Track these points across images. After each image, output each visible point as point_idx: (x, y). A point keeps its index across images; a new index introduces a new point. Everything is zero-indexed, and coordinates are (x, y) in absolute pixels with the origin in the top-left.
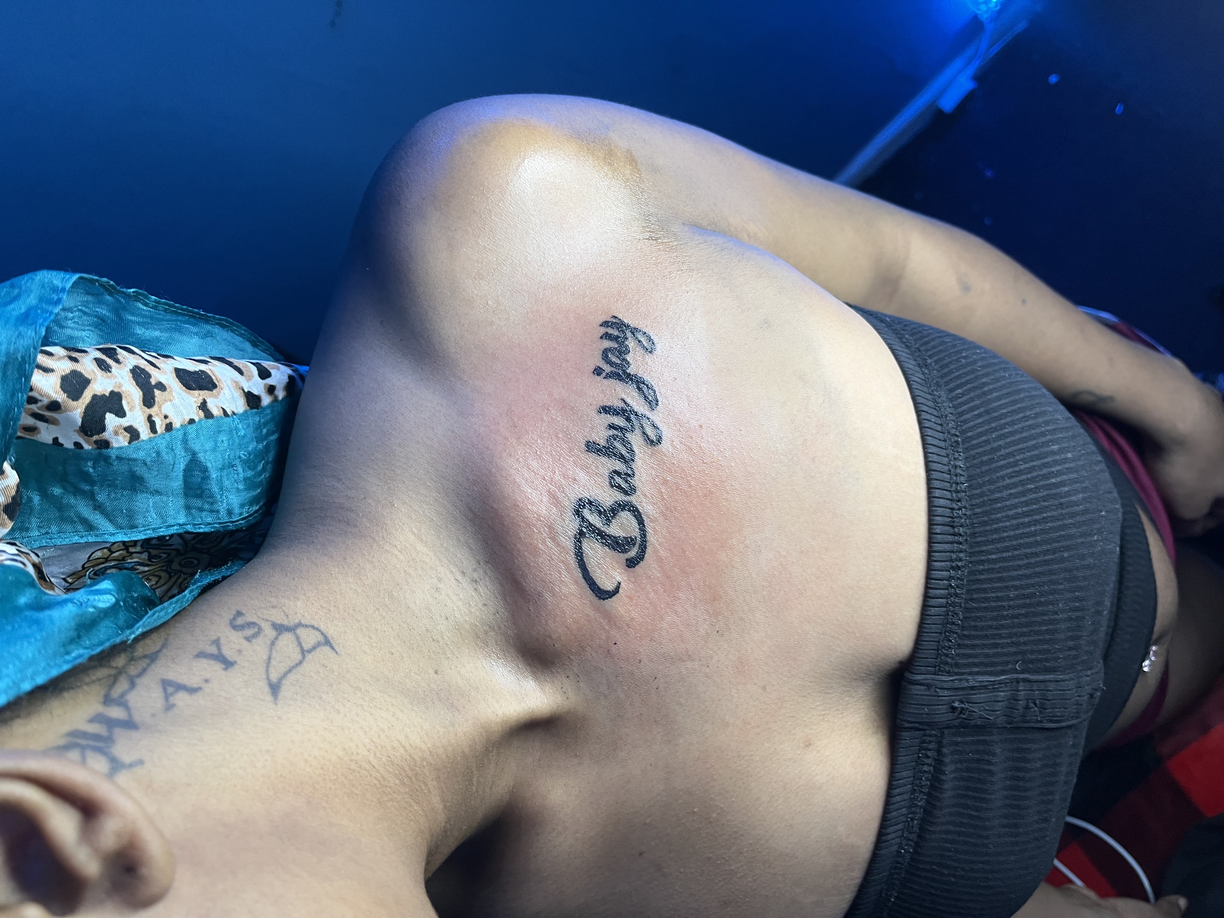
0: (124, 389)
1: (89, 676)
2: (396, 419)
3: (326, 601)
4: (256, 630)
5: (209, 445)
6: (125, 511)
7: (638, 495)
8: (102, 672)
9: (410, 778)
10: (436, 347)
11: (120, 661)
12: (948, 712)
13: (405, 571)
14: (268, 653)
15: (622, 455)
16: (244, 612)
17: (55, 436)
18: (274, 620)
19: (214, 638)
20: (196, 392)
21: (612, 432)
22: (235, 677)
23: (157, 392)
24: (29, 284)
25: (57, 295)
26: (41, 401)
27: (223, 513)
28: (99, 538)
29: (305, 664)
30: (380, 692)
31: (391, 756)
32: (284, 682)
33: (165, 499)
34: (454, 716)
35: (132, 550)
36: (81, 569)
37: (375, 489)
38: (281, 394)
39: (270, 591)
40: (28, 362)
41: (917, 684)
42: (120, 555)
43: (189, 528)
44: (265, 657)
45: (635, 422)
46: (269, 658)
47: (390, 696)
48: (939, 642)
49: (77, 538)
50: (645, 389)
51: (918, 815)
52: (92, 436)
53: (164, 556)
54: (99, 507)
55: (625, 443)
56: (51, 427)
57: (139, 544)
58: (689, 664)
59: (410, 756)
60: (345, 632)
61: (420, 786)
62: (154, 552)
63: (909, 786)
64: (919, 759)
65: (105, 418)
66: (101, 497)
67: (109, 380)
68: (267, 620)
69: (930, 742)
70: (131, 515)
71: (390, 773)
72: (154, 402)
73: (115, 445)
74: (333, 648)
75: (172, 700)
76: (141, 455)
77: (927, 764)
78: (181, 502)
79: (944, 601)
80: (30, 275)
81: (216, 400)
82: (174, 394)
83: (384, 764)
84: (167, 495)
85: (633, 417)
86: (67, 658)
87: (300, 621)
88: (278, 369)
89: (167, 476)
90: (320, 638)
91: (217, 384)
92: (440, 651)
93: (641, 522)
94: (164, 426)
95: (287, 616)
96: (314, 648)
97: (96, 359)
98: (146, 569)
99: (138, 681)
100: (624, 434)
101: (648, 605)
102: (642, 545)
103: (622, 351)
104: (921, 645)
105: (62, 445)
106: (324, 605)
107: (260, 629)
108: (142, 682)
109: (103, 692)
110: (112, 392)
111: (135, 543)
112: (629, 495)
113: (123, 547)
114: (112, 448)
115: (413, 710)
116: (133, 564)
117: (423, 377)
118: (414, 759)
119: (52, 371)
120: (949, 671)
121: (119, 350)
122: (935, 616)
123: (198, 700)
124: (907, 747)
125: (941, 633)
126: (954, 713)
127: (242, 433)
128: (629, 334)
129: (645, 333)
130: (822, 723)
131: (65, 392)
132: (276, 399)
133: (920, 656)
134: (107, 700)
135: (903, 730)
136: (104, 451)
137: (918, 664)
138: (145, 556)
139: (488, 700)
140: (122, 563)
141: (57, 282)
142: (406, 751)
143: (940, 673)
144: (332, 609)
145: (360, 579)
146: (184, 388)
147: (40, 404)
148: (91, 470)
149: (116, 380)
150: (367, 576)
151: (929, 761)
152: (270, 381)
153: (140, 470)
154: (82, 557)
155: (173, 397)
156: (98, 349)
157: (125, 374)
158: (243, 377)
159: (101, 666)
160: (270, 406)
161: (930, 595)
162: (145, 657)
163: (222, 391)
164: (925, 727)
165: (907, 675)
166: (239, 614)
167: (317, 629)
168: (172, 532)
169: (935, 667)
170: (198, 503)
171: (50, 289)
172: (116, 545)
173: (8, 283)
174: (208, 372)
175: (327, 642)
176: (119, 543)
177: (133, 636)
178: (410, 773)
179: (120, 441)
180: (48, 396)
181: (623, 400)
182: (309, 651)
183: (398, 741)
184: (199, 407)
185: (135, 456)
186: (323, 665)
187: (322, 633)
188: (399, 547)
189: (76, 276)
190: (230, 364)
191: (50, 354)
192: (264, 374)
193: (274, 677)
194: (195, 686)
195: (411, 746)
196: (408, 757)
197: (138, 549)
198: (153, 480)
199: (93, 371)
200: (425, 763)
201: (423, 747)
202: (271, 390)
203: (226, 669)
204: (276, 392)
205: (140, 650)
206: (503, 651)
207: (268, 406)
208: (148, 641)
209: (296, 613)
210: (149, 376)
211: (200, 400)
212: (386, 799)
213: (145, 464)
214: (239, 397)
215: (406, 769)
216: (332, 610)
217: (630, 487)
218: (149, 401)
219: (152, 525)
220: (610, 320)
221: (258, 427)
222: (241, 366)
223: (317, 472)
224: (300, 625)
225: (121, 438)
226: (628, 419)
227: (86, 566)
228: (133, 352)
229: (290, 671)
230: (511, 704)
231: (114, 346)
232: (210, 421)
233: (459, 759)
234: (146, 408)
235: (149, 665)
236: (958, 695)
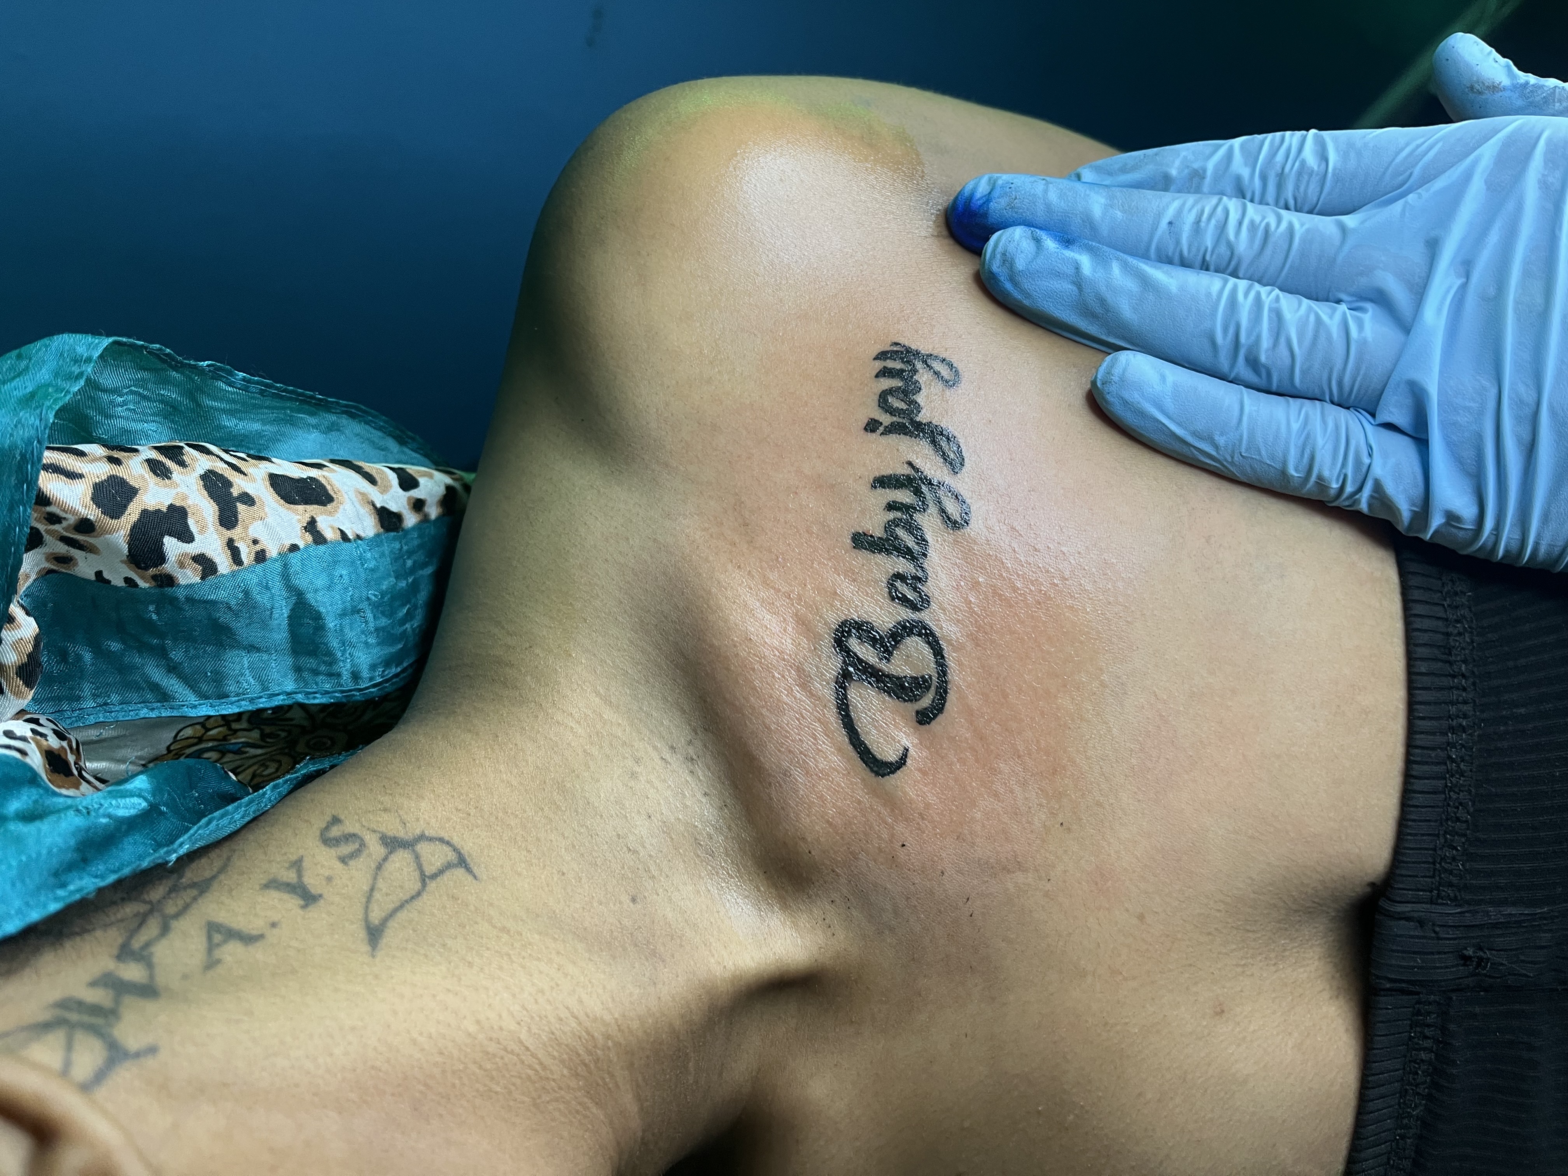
0: (190, 502)
1: (108, 916)
2: (577, 530)
3: (462, 800)
4: (357, 846)
5: (321, 582)
6: (209, 674)
7: (934, 610)
8: (130, 909)
9: (585, 1065)
10: (630, 424)
11: (156, 893)
12: (1457, 965)
13: (585, 751)
14: (370, 882)
15: (908, 548)
16: (343, 818)
17: (97, 570)
18: (383, 829)
19: (294, 858)
20: (301, 508)
21: (892, 515)
22: (318, 915)
23: (241, 507)
24: (41, 354)
25: (80, 366)
26: (65, 518)
27: (346, 676)
28: (175, 711)
29: (425, 896)
30: (540, 933)
31: (555, 1031)
32: (391, 924)
33: (265, 657)
34: (656, 969)
35: (235, 726)
36: (165, 752)
37: (545, 633)
38: (433, 512)
39: (384, 786)
40: (30, 462)
41: (1400, 919)
42: (219, 733)
43: (300, 698)
44: (366, 888)
45: (928, 496)
46: (372, 889)
47: (555, 939)
48: (1435, 850)
49: (145, 710)
50: (944, 444)
51: (1412, 1131)
52: (146, 568)
53: (283, 734)
54: (174, 668)
55: (912, 528)
56: (91, 556)
57: (245, 717)
58: (1020, 877)
59: (588, 1033)
60: (490, 846)
61: (603, 1079)
62: (268, 730)
63: (1396, 1084)
64: (1410, 1040)
65: (163, 544)
66: (177, 655)
67: (168, 490)
68: (374, 831)
69: (1429, 1013)
70: (218, 678)
71: (554, 1058)
72: (237, 520)
73: (182, 581)
74: (469, 870)
75: (217, 953)
76: (221, 595)
77: (1425, 1049)
78: (289, 661)
79: (1440, 784)
80: (46, 341)
81: (330, 518)
82: (267, 509)
83: (544, 1045)
84: (267, 651)
85: (924, 489)
86: (61, 893)
87: (423, 831)
88: (431, 476)
89: (264, 625)
90: (451, 856)
91: (334, 496)
92: (640, 867)
93: (938, 652)
94: (253, 556)
95: (405, 824)
96: (441, 872)
97: (149, 461)
98: (259, 751)
99: (174, 924)
100: (911, 516)
101: (951, 783)
102: (941, 688)
103: (909, 391)
104: (1404, 854)
105: (109, 582)
106: (460, 807)
107: (363, 845)
108: (179, 926)
109: (120, 941)
110: (171, 507)
111: (239, 716)
112: (919, 610)
113: (222, 723)
114: (179, 585)
115: (592, 960)
116: (241, 745)
117: (613, 470)
118: (593, 1036)
119: (81, 476)
120: (1456, 896)
121: (187, 448)
122: (1427, 807)
123: (258, 953)
124: (1389, 1021)
125: (1438, 835)
126: (1468, 966)
127: (372, 564)
128: (919, 365)
129: (944, 360)
130: (1241, 978)
131: (98, 505)
132: (426, 519)
133: (1404, 872)
134: (125, 953)
135: (1382, 993)
136: (169, 590)
137: (1401, 886)
138: (255, 734)
139: (710, 943)
140: (224, 745)
141: (81, 350)
142: (580, 1024)
143: (1440, 901)
144: (473, 811)
145: (517, 766)
146: (282, 502)
147: (65, 524)
148: (154, 617)
149: (179, 490)
150: (527, 762)
151: (1428, 1044)
152: (415, 493)
153: (225, 618)
154: (166, 737)
155: (266, 514)
156: (155, 448)
157: (194, 481)
158: (376, 488)
159: (130, 899)
160: (417, 527)
161: (1414, 773)
162: (193, 885)
163: (341, 507)
164: (1418, 989)
165: (1383, 903)
166: (336, 820)
167: (448, 843)
168: (276, 703)
169: (1431, 892)
170: (312, 663)
171: (71, 360)
172: (212, 720)
173: (14, 353)
174: (323, 481)
175: (462, 862)
176: (215, 718)
177: (174, 857)
178: (587, 1058)
179: (189, 576)
180: (74, 512)
181: (910, 464)
182: (434, 877)
183: (567, 1008)
184: (305, 528)
185: (212, 597)
186: (453, 897)
187: (455, 850)
188: (576, 716)
189: (107, 341)
190: (358, 470)
191: (81, 454)
192: (408, 482)
193: (376, 916)
194: (255, 932)
195: (588, 1017)
196: (584, 1034)
197: (244, 725)
198: (244, 631)
199: (143, 477)
200: (610, 1043)
201: (608, 1018)
202: (418, 505)
203: (304, 907)
204: (426, 509)
205: (190, 875)
206: (737, 865)
207: (414, 528)
208: (204, 861)
209: (418, 820)
210: (228, 484)
211: (307, 519)
212: (548, 1099)
213: (230, 608)
214: (367, 515)
215: (581, 1052)
216: (472, 814)
217: (921, 597)
218: (228, 519)
219: (248, 694)
220: (889, 349)
221: (398, 557)
222: (374, 473)
223: (470, 614)
224: (422, 837)
225: (189, 572)
226: (918, 492)
227: (172, 748)
228: (208, 452)
229: (401, 906)
230: (746, 949)
231: (182, 444)
232: (322, 548)
233: (664, 1036)
234: (224, 530)
235: (195, 899)
236: (1473, 938)
